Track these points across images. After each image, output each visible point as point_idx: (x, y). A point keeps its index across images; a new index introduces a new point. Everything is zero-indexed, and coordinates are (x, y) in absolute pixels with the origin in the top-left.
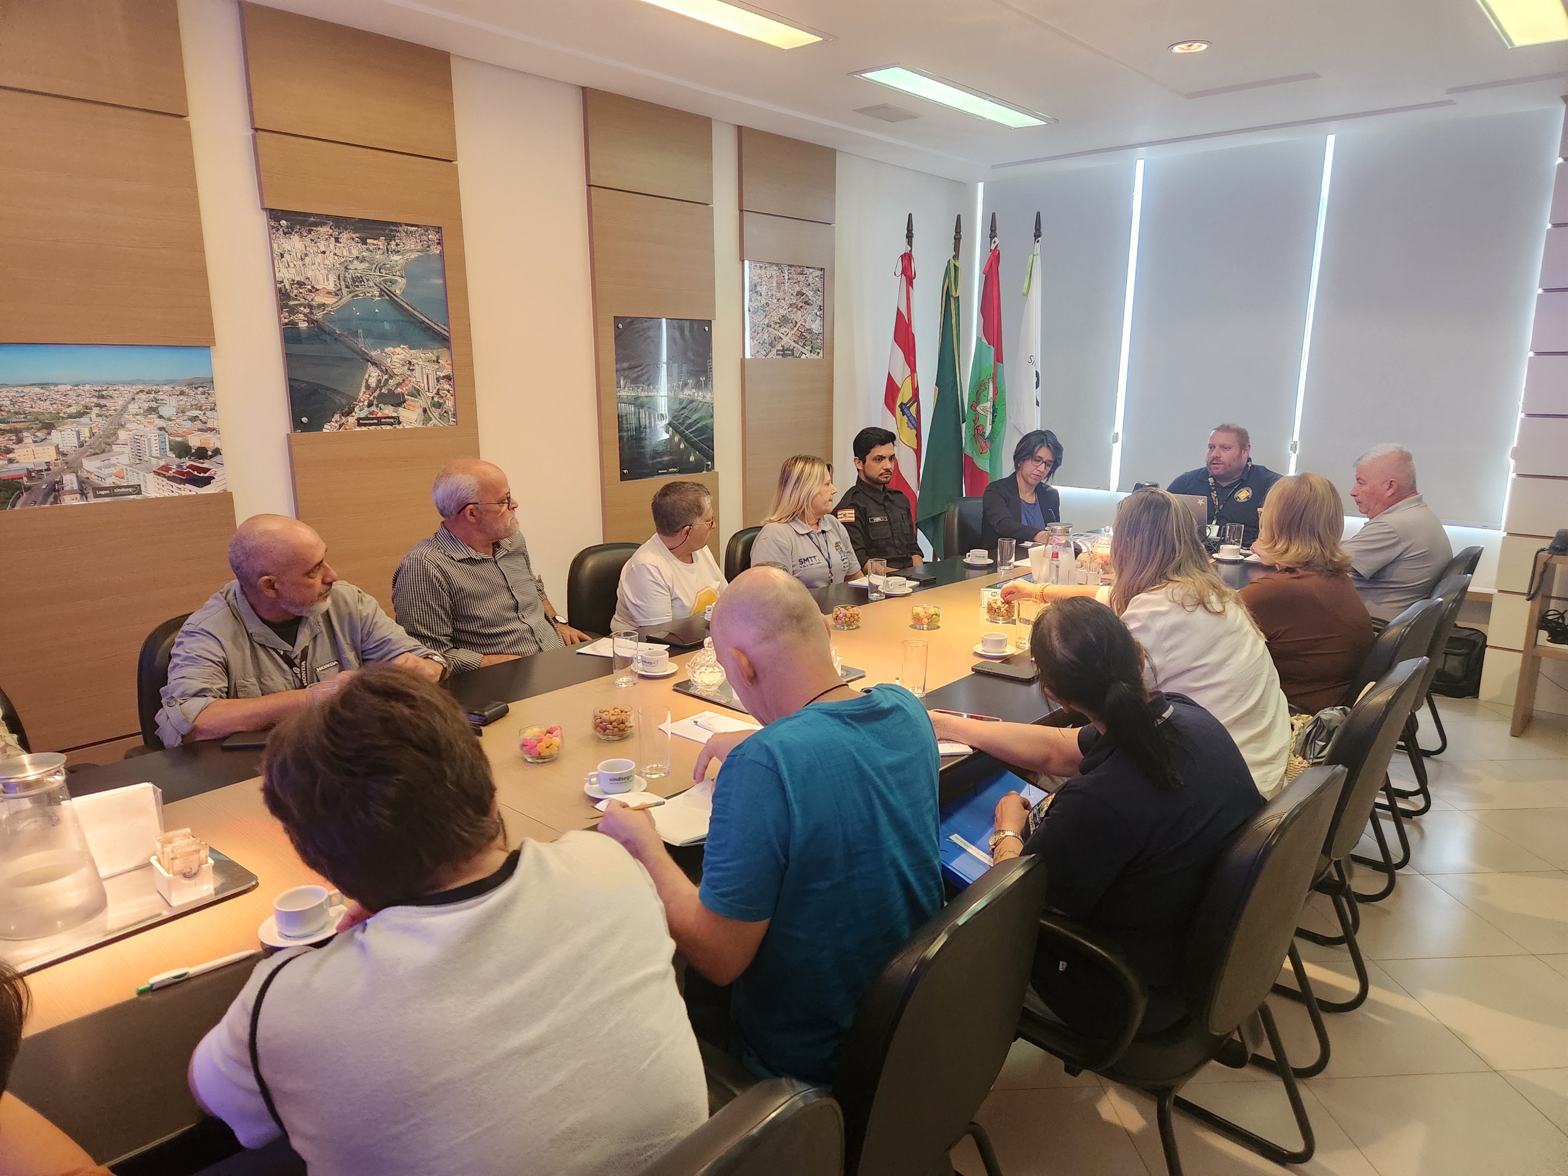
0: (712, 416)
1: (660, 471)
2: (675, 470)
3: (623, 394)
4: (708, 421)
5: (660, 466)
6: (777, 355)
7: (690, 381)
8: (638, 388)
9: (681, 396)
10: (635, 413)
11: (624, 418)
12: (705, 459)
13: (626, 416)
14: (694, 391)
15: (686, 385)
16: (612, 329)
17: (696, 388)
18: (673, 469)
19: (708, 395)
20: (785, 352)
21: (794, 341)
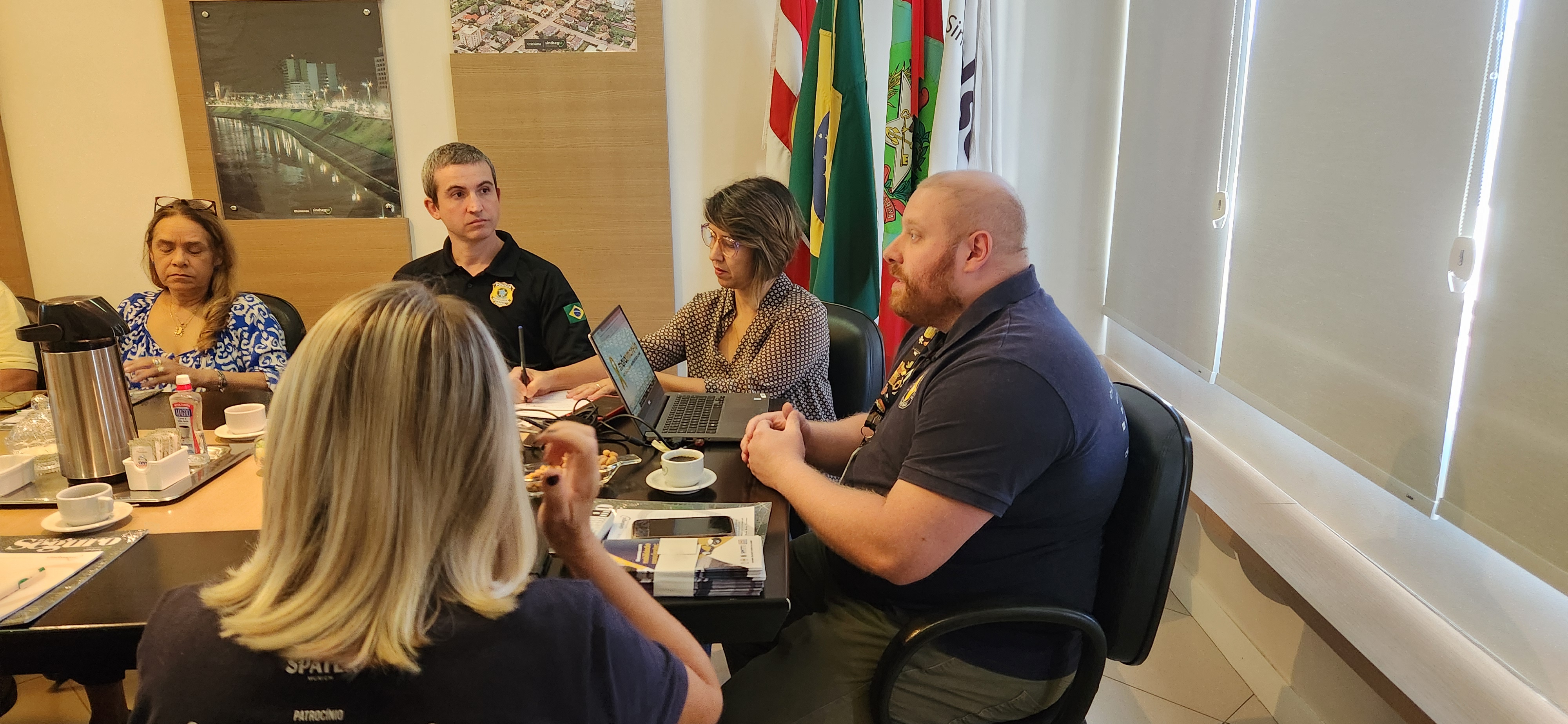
0: (391, 138)
1: (295, 211)
2: (325, 211)
3: (221, 105)
4: (386, 146)
5: (296, 204)
6: (527, 47)
7: (343, 88)
8: (247, 97)
9: (327, 108)
10: (244, 131)
11: (226, 137)
12: (381, 199)
13: (230, 134)
14: (352, 101)
15: (333, 94)
16: (189, 18)
17: (355, 97)
18: (319, 210)
19: (381, 110)
20: (543, 43)
21: (566, 26)
